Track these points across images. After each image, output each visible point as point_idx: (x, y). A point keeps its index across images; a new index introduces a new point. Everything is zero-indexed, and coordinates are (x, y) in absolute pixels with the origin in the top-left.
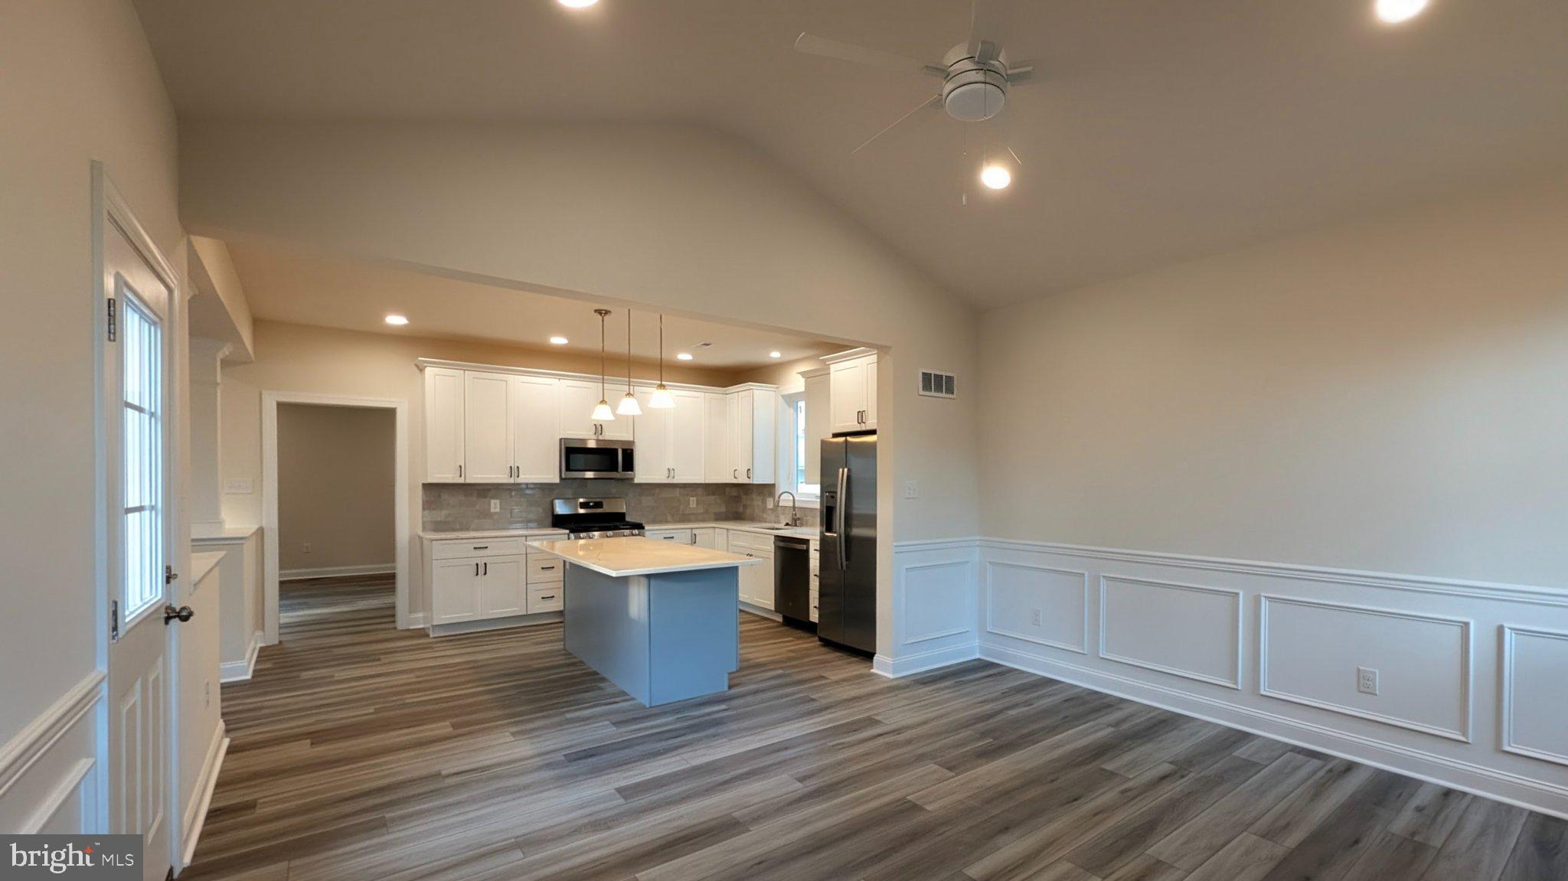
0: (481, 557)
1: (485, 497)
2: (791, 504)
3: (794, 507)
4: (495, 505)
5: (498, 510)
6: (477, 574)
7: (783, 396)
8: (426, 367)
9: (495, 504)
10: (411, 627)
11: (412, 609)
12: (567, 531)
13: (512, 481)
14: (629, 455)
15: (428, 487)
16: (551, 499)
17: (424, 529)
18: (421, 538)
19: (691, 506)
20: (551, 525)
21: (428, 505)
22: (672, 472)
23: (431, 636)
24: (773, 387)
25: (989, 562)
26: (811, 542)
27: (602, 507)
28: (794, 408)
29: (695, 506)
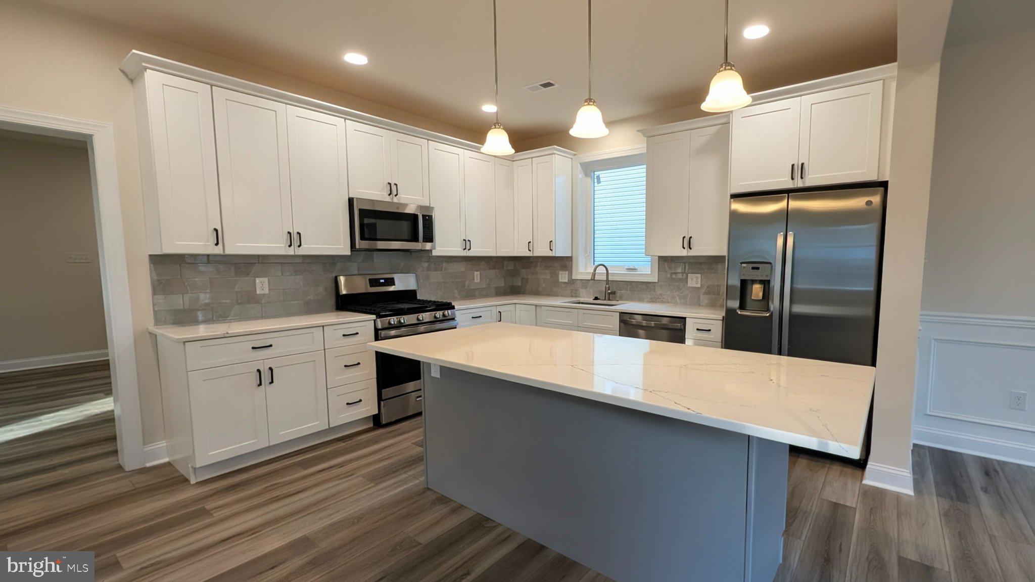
0: (263, 359)
1: (247, 275)
2: (604, 278)
3: (607, 281)
4: (262, 286)
5: (266, 291)
6: (260, 384)
7: (581, 164)
8: (146, 68)
9: (262, 283)
10: (148, 465)
11: (147, 437)
12: (374, 317)
13: (291, 251)
14: (428, 221)
15: (159, 261)
16: (334, 275)
17: (158, 322)
18: (153, 336)
19: (475, 281)
20: (335, 307)
21: (160, 287)
22: (468, 243)
23: (193, 481)
24: (570, 154)
25: (935, 339)
26: (687, 319)
27: (394, 284)
28: (591, 178)
29: (479, 281)
